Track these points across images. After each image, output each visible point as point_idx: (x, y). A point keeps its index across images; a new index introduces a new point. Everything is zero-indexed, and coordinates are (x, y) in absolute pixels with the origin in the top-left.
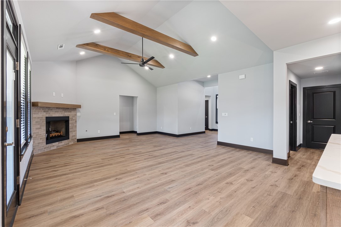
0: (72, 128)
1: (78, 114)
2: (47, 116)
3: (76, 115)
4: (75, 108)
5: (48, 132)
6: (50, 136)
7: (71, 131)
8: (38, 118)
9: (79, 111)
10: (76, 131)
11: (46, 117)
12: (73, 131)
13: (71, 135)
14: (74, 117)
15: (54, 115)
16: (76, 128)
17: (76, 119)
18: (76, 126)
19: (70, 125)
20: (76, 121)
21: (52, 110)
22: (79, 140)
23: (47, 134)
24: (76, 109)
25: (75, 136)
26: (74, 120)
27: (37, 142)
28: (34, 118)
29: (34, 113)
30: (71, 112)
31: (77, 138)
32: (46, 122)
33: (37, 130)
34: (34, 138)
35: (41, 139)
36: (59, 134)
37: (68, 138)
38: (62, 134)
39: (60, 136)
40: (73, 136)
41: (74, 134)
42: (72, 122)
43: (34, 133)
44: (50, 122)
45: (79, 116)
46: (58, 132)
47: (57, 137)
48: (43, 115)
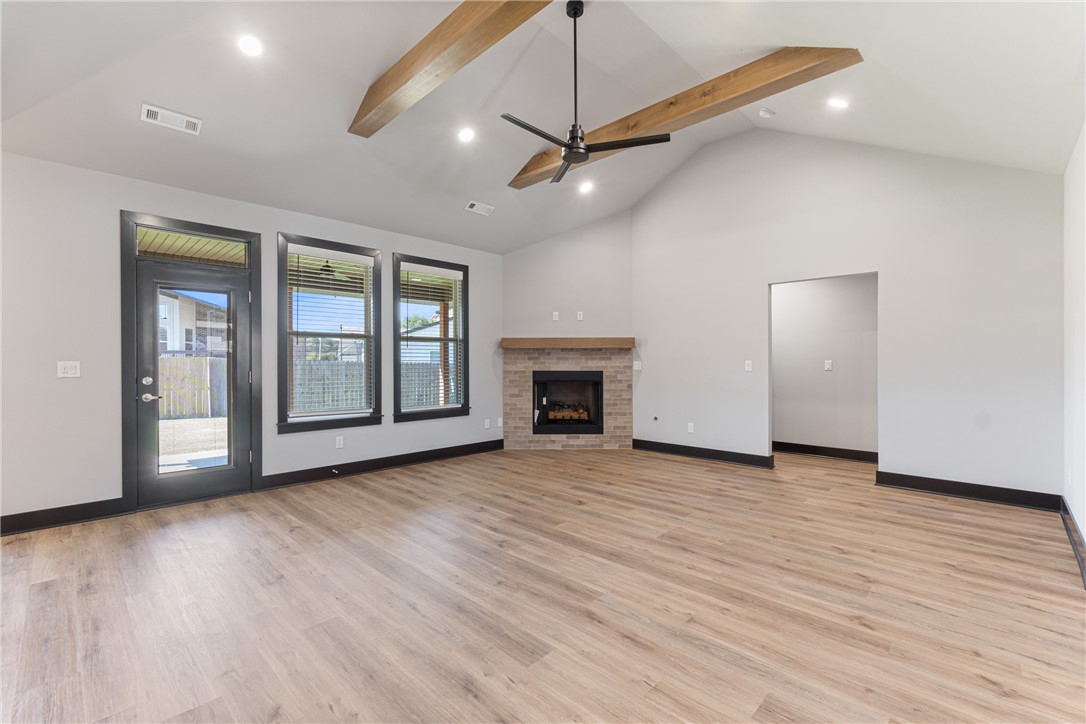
0: (616, 405)
1: (637, 365)
2: (537, 369)
3: (631, 367)
4: (624, 348)
5: (537, 404)
6: (546, 416)
7: (610, 414)
8: (516, 372)
9: (639, 357)
10: (631, 414)
11: (534, 372)
12: (617, 414)
13: (608, 423)
14: (622, 373)
15: (554, 368)
16: (631, 405)
17: (631, 380)
18: (630, 400)
19: (606, 396)
20: (630, 386)
21: (549, 354)
22: (639, 445)
23: (537, 412)
24: (630, 349)
25: (628, 427)
26: (620, 381)
27: (511, 423)
28: (506, 372)
29: (505, 363)
30: (610, 359)
31: (634, 438)
32: (535, 382)
33: (513, 401)
34: (506, 416)
35: (521, 419)
36: (575, 416)
37: (600, 431)
38: (585, 416)
39: (580, 421)
40: (615, 427)
41: (621, 421)
42: (613, 387)
43: (505, 405)
44: (544, 383)
45: (640, 371)
46: (577, 411)
47: (571, 421)
48: (527, 367)
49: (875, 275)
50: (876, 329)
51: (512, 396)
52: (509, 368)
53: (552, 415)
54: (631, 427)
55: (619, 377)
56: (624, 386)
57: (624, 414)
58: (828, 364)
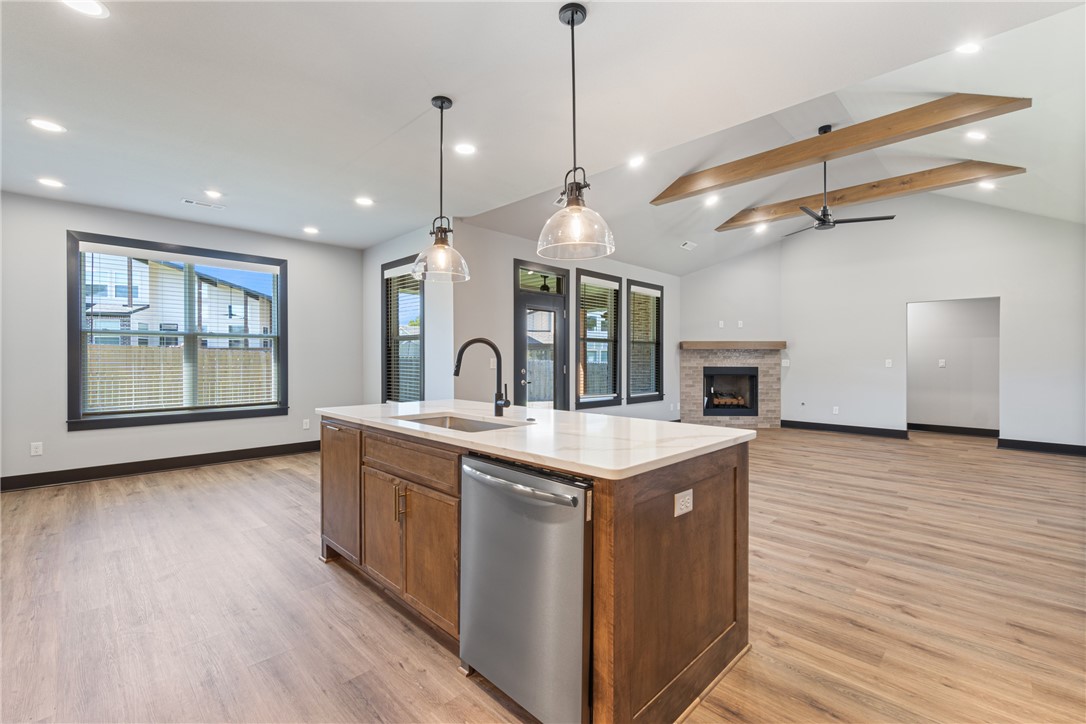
0: (767, 393)
1: (785, 363)
2: (707, 365)
3: (779, 364)
4: (776, 349)
5: (708, 393)
6: (713, 401)
7: (763, 400)
8: (690, 368)
9: (787, 357)
10: (779, 400)
11: (705, 368)
12: (768, 400)
13: (762, 407)
14: (773, 368)
15: (720, 364)
16: (779, 393)
17: (780, 374)
18: (779, 390)
19: (760, 386)
20: (779, 379)
21: (716, 353)
22: (786, 424)
23: (706, 399)
24: (778, 350)
25: (777, 411)
26: (772, 375)
27: (687, 408)
28: (682, 368)
29: (682, 361)
30: (763, 357)
31: (782, 418)
32: (705, 375)
33: (688, 389)
34: (682, 401)
35: (695, 404)
36: (735, 402)
37: (755, 413)
38: (742, 402)
39: (738, 406)
40: (768, 411)
41: (772, 406)
42: (766, 379)
43: (682, 393)
44: (711, 376)
45: (787, 368)
46: (735, 398)
47: (731, 406)
48: (699, 363)
49: (999, 298)
50: (998, 336)
51: (687, 386)
52: (685, 364)
53: (716, 401)
54: (780, 411)
55: (771, 372)
56: (774, 379)
57: (775, 401)
58: (942, 363)
